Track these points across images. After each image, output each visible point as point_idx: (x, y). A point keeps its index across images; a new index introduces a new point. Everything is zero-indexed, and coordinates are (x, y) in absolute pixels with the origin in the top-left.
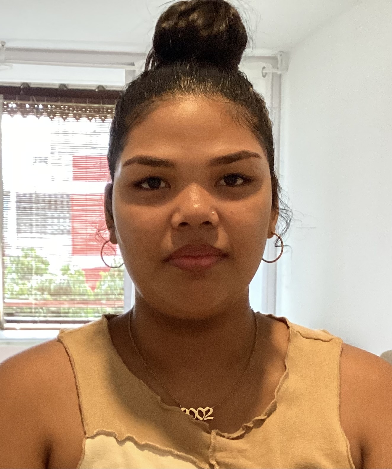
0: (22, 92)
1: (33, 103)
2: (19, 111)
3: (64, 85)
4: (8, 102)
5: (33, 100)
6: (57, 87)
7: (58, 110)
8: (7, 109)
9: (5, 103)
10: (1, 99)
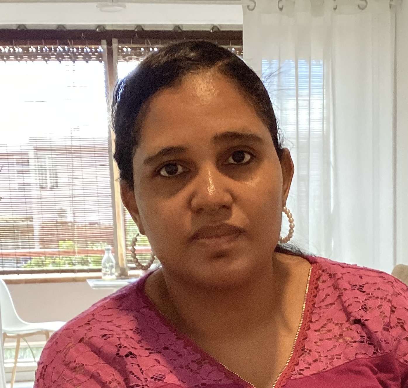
0: (136, 35)
2: (134, 55)
5: (148, 44)
6: (171, 29)
8: (122, 53)
9: (120, 47)
10: (115, 43)
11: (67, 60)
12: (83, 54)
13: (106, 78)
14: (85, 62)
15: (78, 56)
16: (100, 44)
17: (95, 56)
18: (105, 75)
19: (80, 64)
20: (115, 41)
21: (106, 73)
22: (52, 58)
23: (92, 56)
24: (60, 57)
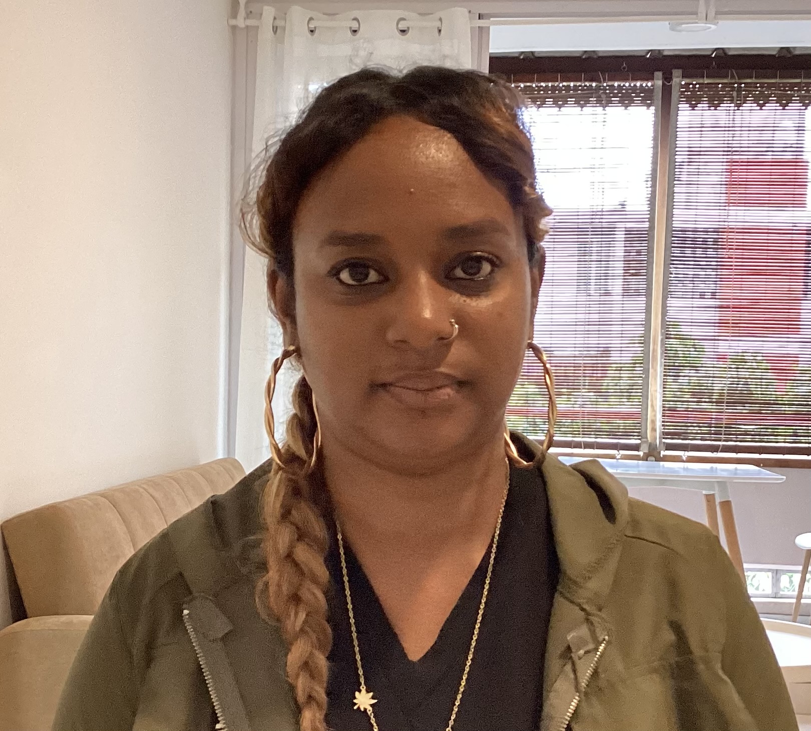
0: (714, 63)
1: (733, 81)
2: (705, 96)
3: (788, 49)
4: (688, 81)
5: (733, 77)
6: (774, 53)
7: (773, 92)
8: (686, 93)
9: (683, 83)
10: (678, 77)
11: (595, 105)
12: (620, 95)
13: (655, 131)
14: (623, 108)
15: (613, 99)
16: (651, 78)
17: (640, 98)
18: (654, 127)
19: (615, 112)
20: (677, 73)
21: (655, 125)
22: (569, 102)
23: (634, 99)
24: (582, 100)
